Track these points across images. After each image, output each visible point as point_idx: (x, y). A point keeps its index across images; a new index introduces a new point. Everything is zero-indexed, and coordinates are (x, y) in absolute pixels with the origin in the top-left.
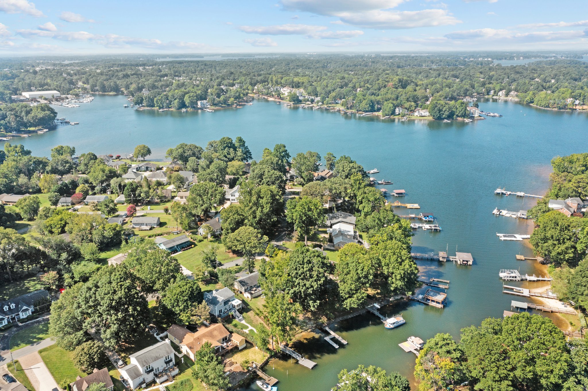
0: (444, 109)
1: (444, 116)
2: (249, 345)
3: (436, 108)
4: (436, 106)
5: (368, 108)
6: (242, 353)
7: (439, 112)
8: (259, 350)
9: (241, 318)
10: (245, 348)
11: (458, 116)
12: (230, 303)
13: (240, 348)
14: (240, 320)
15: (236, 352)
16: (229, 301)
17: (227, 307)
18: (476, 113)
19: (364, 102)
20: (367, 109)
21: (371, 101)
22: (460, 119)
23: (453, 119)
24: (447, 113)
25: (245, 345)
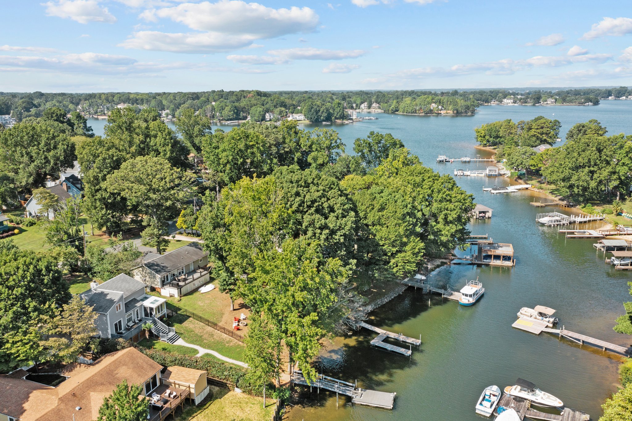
0: (322, 110)
1: (322, 118)
2: (216, 389)
3: (312, 110)
4: (312, 108)
5: (233, 115)
6: (207, 411)
7: (317, 114)
8: (246, 396)
9: (171, 334)
10: (210, 398)
11: (336, 118)
12: (138, 304)
13: (197, 401)
14: (172, 340)
15: (190, 413)
16: (135, 301)
17: (133, 313)
18: (354, 115)
19: (227, 109)
20: (231, 117)
21: (235, 107)
22: (339, 121)
23: (331, 121)
24: (325, 115)
25: (207, 391)
